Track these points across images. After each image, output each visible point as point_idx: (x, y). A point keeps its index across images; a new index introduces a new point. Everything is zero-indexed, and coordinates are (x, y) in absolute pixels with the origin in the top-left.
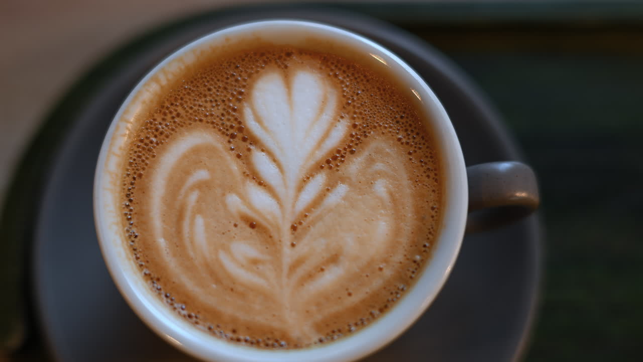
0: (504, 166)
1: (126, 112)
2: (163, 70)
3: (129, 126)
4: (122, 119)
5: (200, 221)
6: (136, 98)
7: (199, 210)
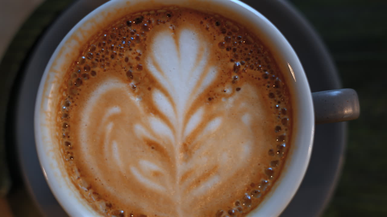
0: (335, 93)
1: (54, 64)
2: (80, 29)
3: (58, 75)
4: (51, 70)
5: (115, 146)
6: (61, 53)
7: (114, 137)
